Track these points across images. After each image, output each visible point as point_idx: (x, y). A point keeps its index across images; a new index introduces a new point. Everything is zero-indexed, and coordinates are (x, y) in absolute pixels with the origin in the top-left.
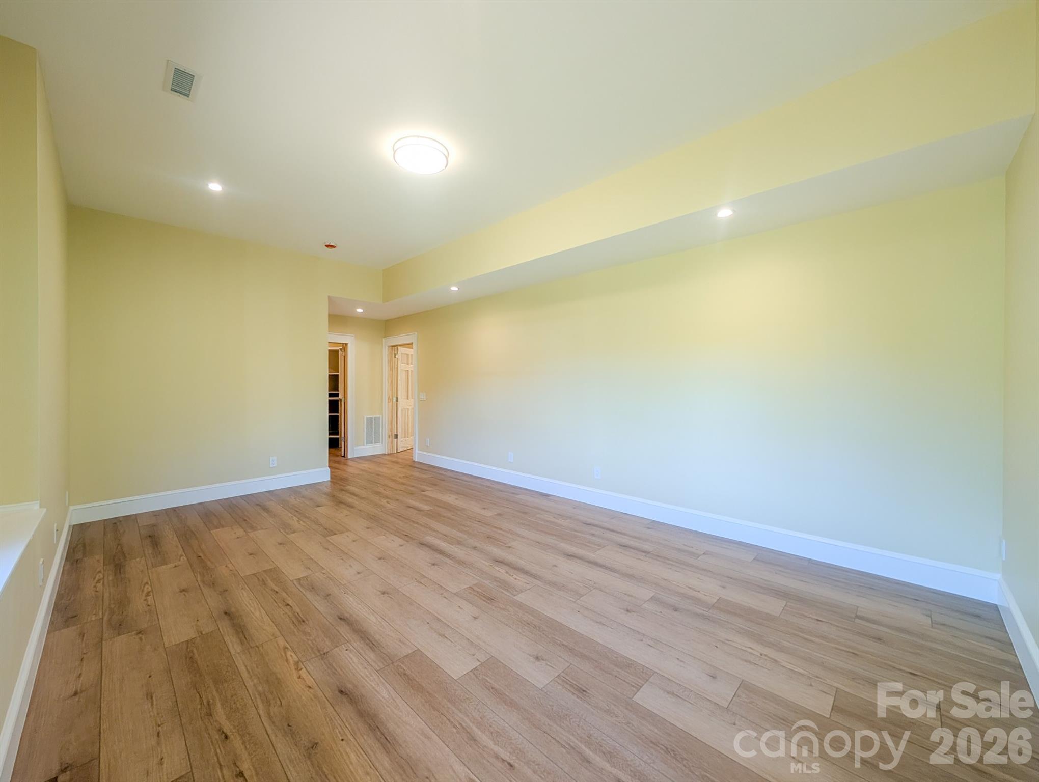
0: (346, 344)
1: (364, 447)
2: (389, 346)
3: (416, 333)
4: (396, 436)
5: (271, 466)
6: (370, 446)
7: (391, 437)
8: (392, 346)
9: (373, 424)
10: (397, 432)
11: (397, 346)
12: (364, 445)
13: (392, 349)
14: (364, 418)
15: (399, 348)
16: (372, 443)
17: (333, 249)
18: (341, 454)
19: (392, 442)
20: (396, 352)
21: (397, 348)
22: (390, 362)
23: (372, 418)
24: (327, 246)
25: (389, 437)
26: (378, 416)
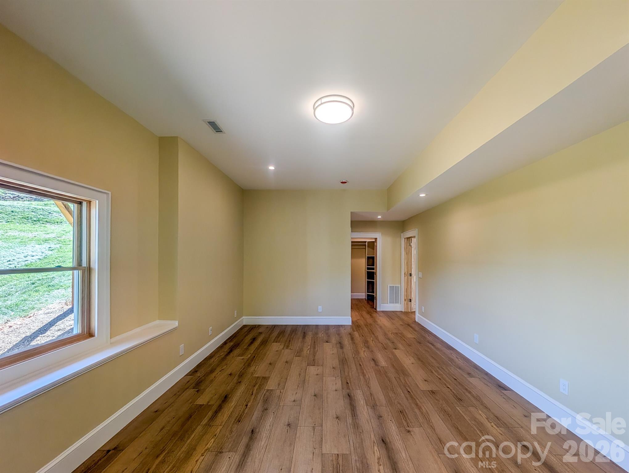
0: (377, 238)
1: (387, 305)
2: (404, 238)
3: (417, 229)
4: (410, 300)
5: (319, 311)
6: (392, 305)
7: (406, 300)
8: (407, 238)
9: (394, 290)
10: (411, 297)
11: (411, 237)
12: (388, 304)
13: (407, 240)
14: (388, 286)
15: (412, 239)
16: (393, 303)
17: (346, 184)
18: (374, 307)
19: (407, 304)
20: (410, 242)
21: (411, 239)
22: (406, 249)
23: (393, 286)
24: (342, 183)
25: (405, 300)
26: (398, 285)
